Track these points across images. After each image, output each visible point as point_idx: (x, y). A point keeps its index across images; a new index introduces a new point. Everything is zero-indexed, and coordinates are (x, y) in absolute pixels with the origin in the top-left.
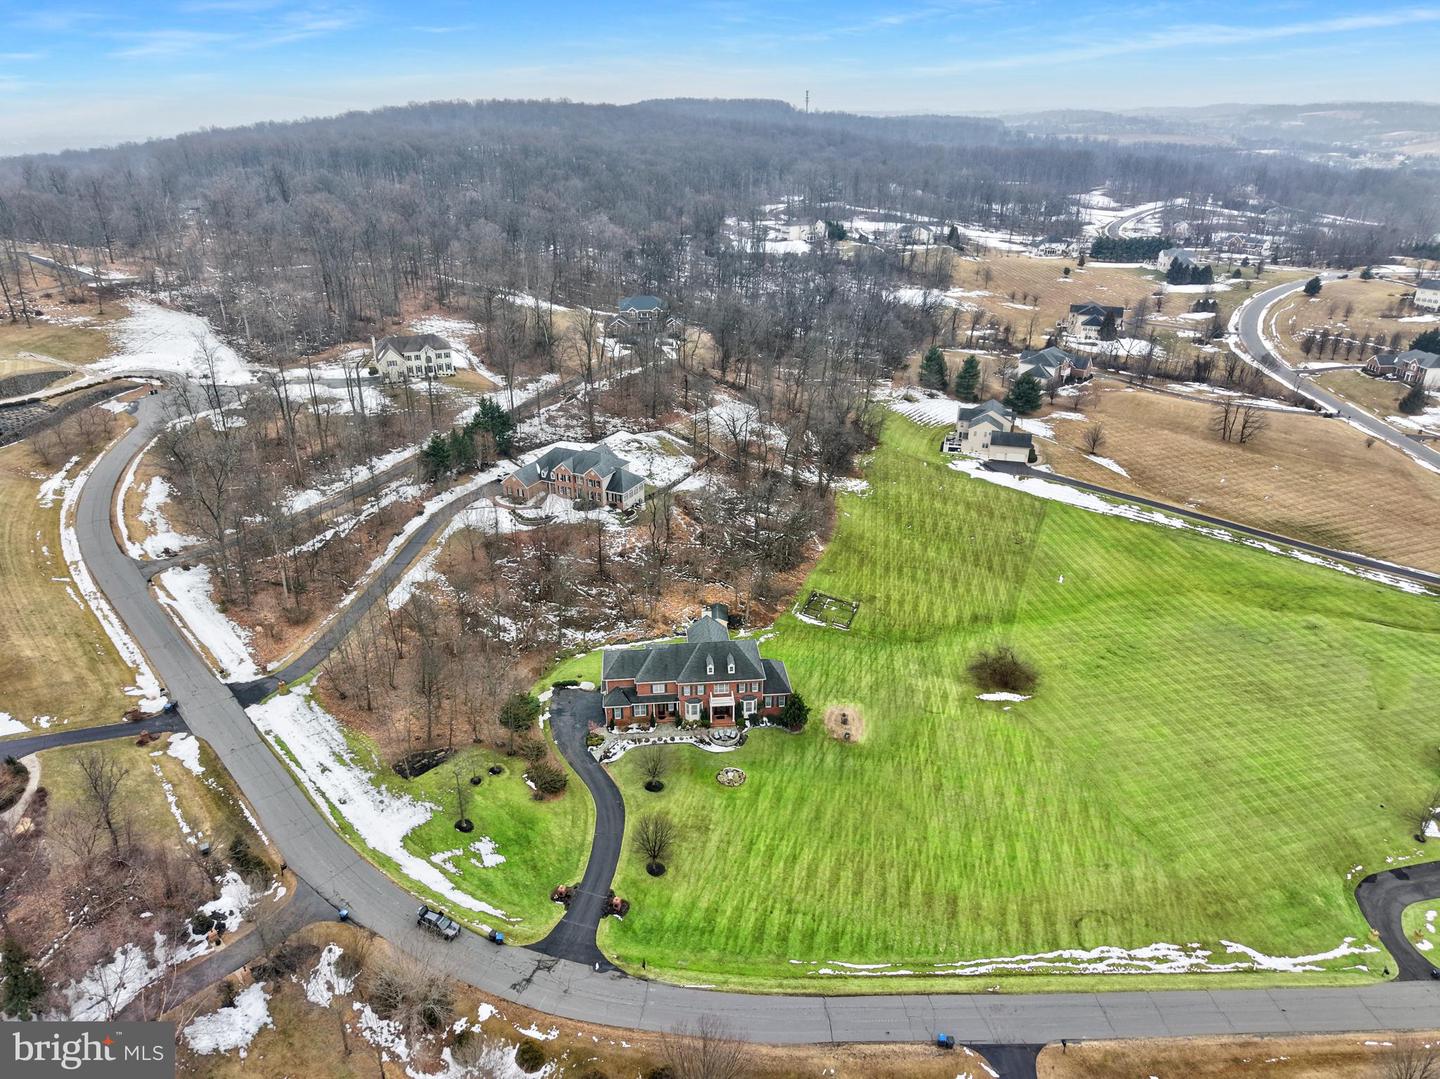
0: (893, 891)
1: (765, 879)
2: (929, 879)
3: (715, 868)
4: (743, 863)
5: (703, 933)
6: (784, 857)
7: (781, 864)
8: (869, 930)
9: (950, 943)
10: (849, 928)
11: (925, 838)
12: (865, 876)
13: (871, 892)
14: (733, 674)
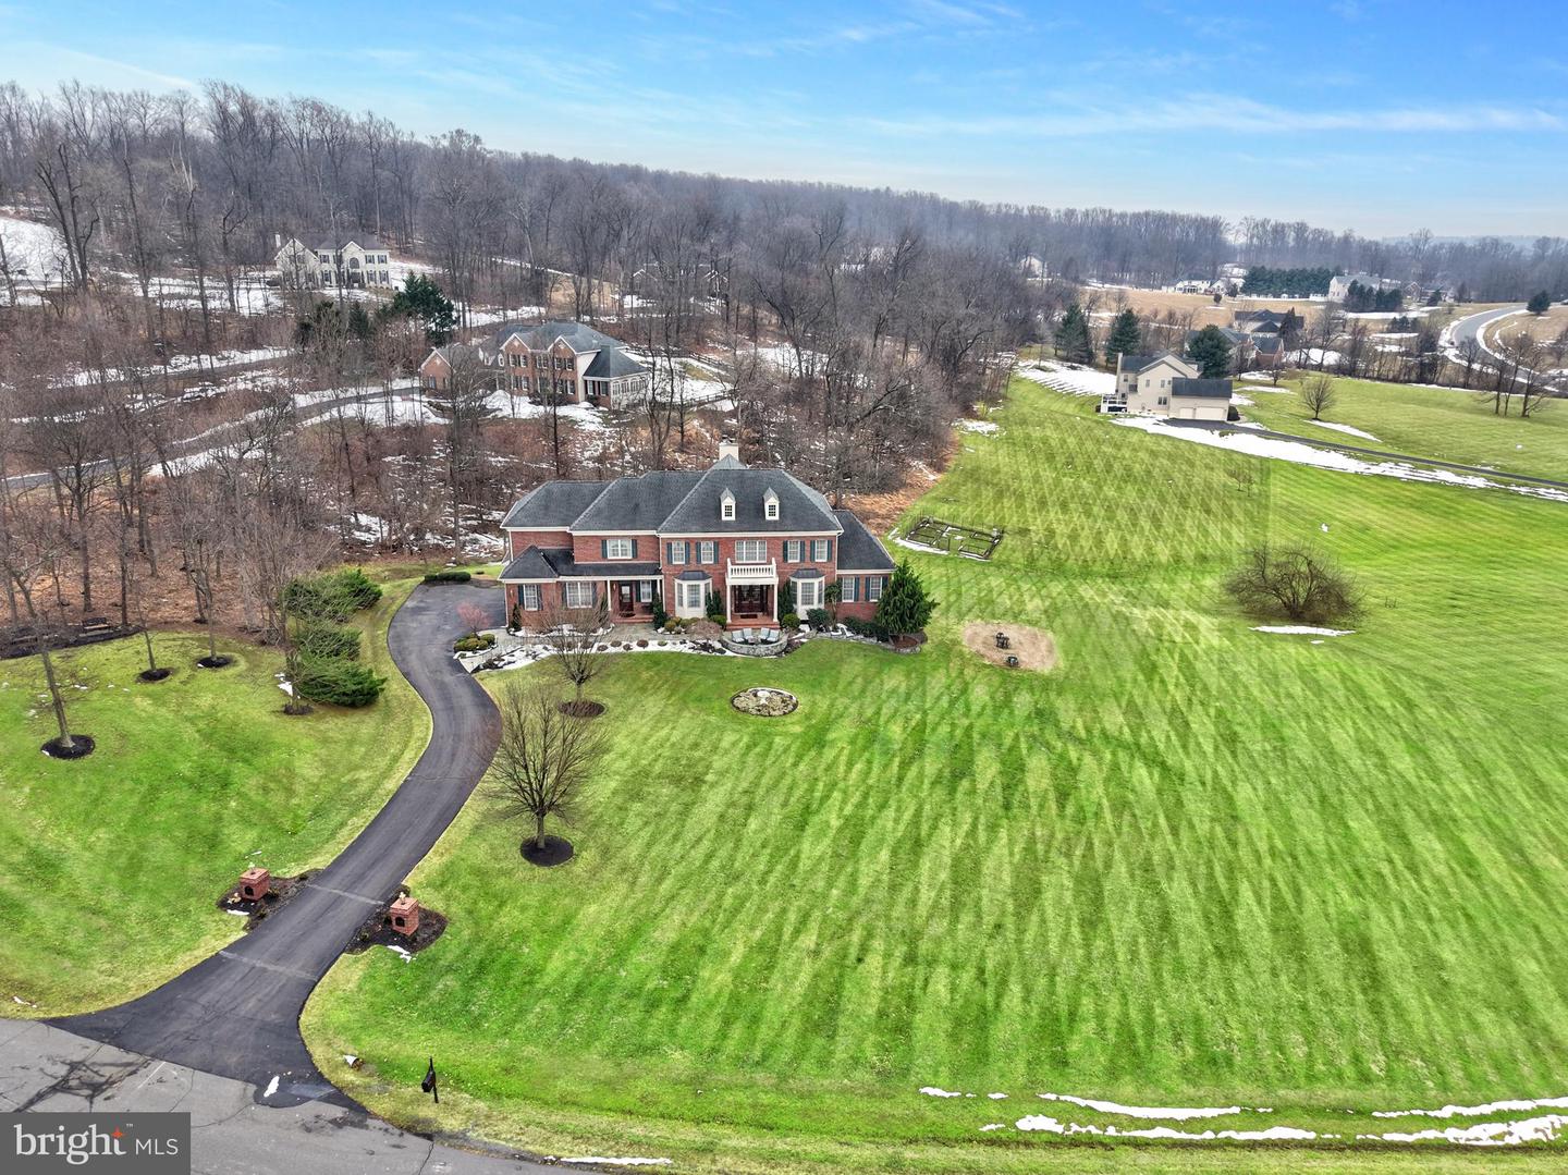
0: (1189, 918)
1: (842, 882)
2: (1277, 896)
3: (709, 857)
4: (783, 848)
5: (653, 1004)
6: (891, 840)
7: (884, 855)
8: (1148, 1012)
9: (1394, 1053)
10: (1087, 1005)
11: (1235, 818)
12: (1108, 886)
13: (1132, 921)
14: (775, 522)
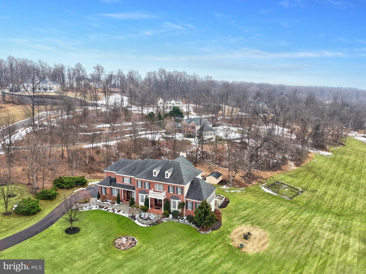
14: (167, 179)
